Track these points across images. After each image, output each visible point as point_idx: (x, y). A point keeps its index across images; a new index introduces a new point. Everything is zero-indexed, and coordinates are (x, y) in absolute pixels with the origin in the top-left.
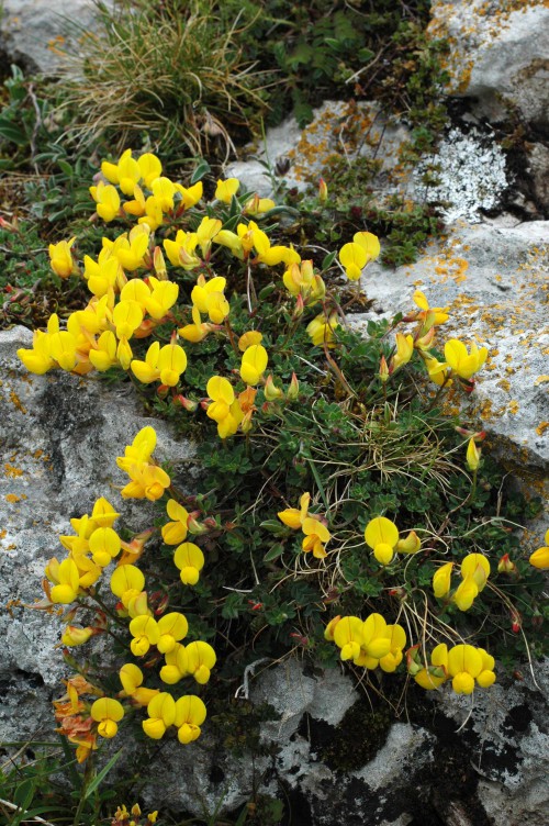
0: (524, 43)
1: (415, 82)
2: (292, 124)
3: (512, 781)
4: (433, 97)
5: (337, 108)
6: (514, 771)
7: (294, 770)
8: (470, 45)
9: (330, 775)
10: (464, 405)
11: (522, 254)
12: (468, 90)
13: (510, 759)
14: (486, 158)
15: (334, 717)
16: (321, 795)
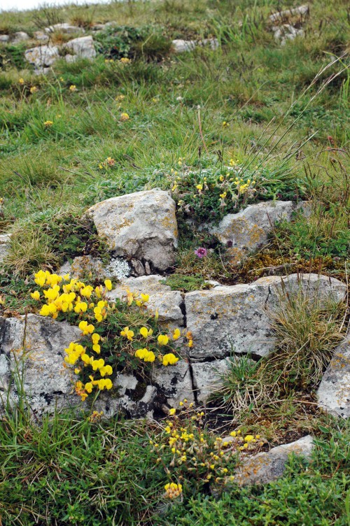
0: (125, 235)
1: (100, 248)
2: (68, 263)
3: (175, 396)
4: (105, 251)
5: (80, 258)
6: (175, 393)
7: (125, 404)
8: (113, 237)
9: (134, 403)
10: (145, 312)
11: (141, 283)
12: (115, 248)
13: (174, 391)
14: (123, 264)
15: (133, 387)
16: (133, 409)
